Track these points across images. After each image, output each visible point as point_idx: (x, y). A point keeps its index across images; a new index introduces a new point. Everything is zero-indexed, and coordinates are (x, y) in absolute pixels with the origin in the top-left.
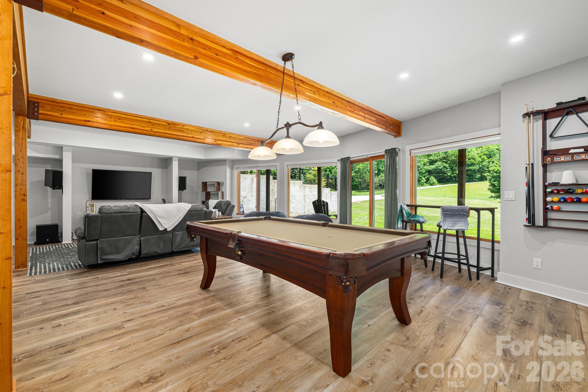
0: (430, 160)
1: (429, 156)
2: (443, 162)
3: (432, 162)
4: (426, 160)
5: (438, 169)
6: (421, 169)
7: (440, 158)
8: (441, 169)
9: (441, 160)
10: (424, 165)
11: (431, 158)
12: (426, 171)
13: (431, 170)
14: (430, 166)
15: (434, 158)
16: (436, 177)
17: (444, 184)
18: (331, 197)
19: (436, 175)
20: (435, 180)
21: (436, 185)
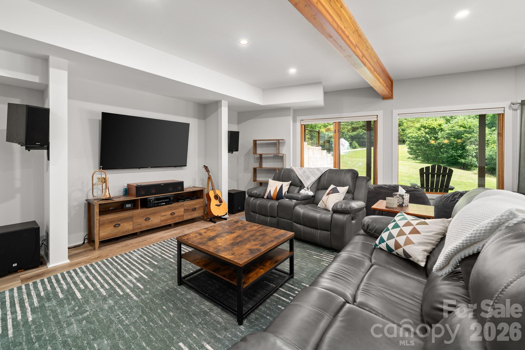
0: (353, 127)
1: (352, 123)
2: (363, 129)
3: (354, 129)
4: (349, 127)
5: (359, 135)
6: (346, 135)
7: (360, 126)
8: (362, 135)
9: (361, 127)
10: (348, 131)
11: (353, 126)
12: (349, 137)
13: (353, 135)
14: (353, 133)
15: (356, 126)
16: (357, 142)
17: (364, 148)
18: (327, 160)
19: (357, 140)
20: (357, 145)
21: (357, 148)
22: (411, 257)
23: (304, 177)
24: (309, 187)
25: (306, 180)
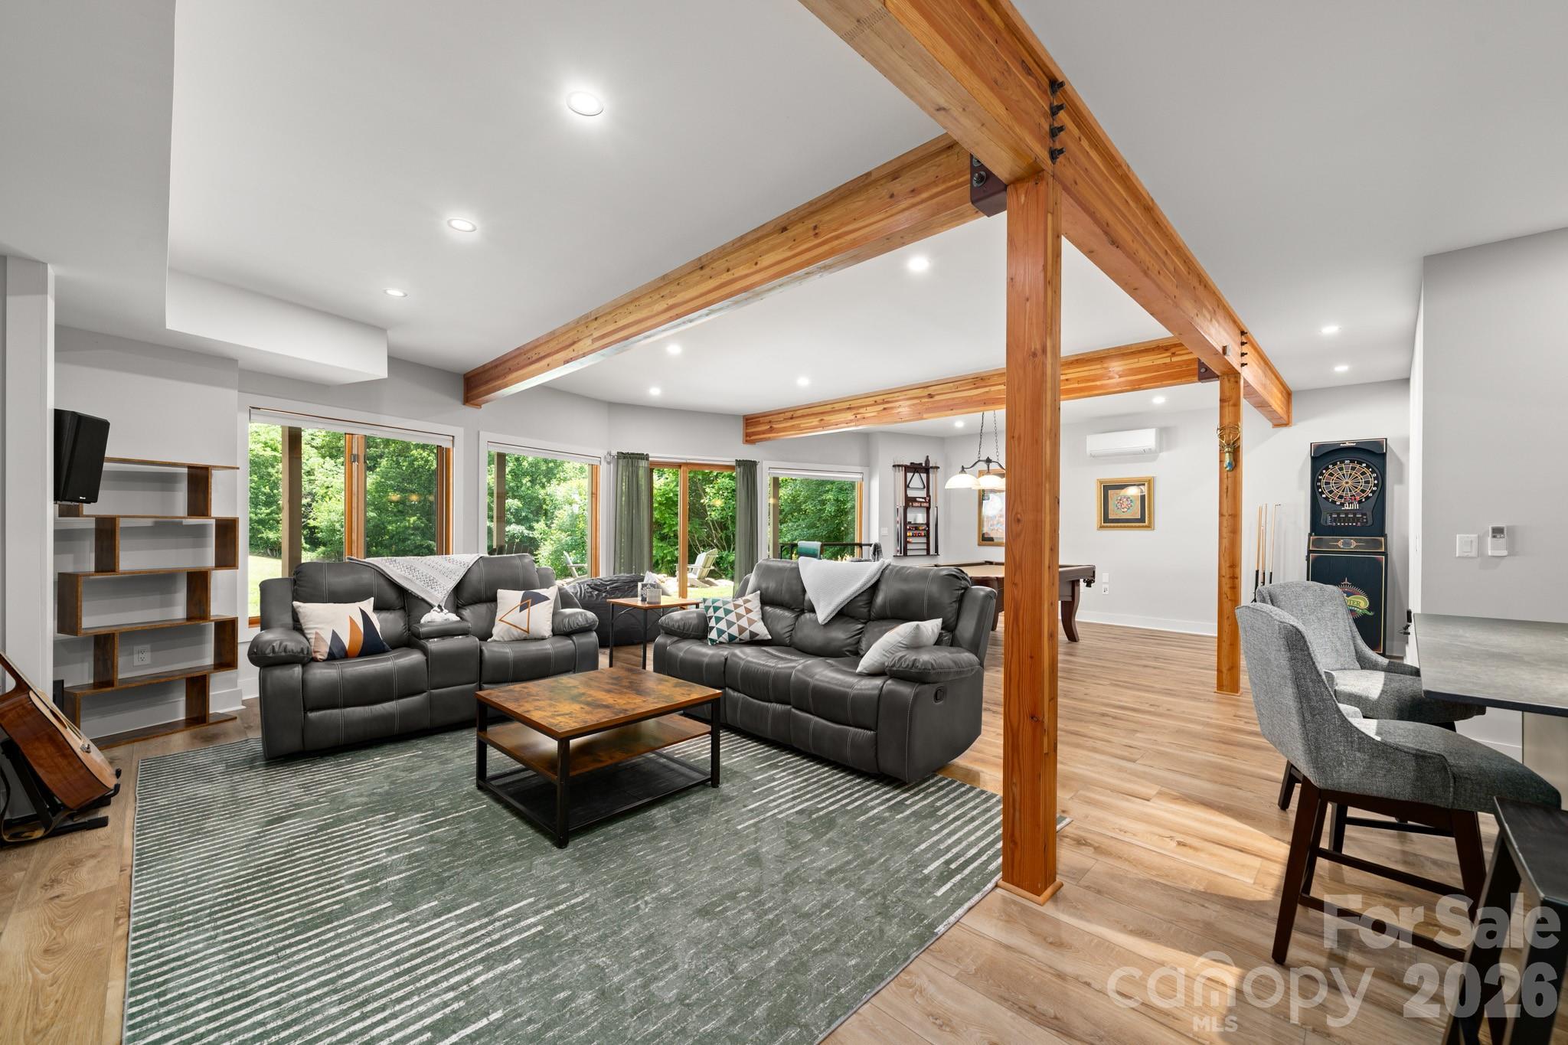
22: (757, 635)
23: (417, 582)
24: (443, 605)
25: (429, 588)
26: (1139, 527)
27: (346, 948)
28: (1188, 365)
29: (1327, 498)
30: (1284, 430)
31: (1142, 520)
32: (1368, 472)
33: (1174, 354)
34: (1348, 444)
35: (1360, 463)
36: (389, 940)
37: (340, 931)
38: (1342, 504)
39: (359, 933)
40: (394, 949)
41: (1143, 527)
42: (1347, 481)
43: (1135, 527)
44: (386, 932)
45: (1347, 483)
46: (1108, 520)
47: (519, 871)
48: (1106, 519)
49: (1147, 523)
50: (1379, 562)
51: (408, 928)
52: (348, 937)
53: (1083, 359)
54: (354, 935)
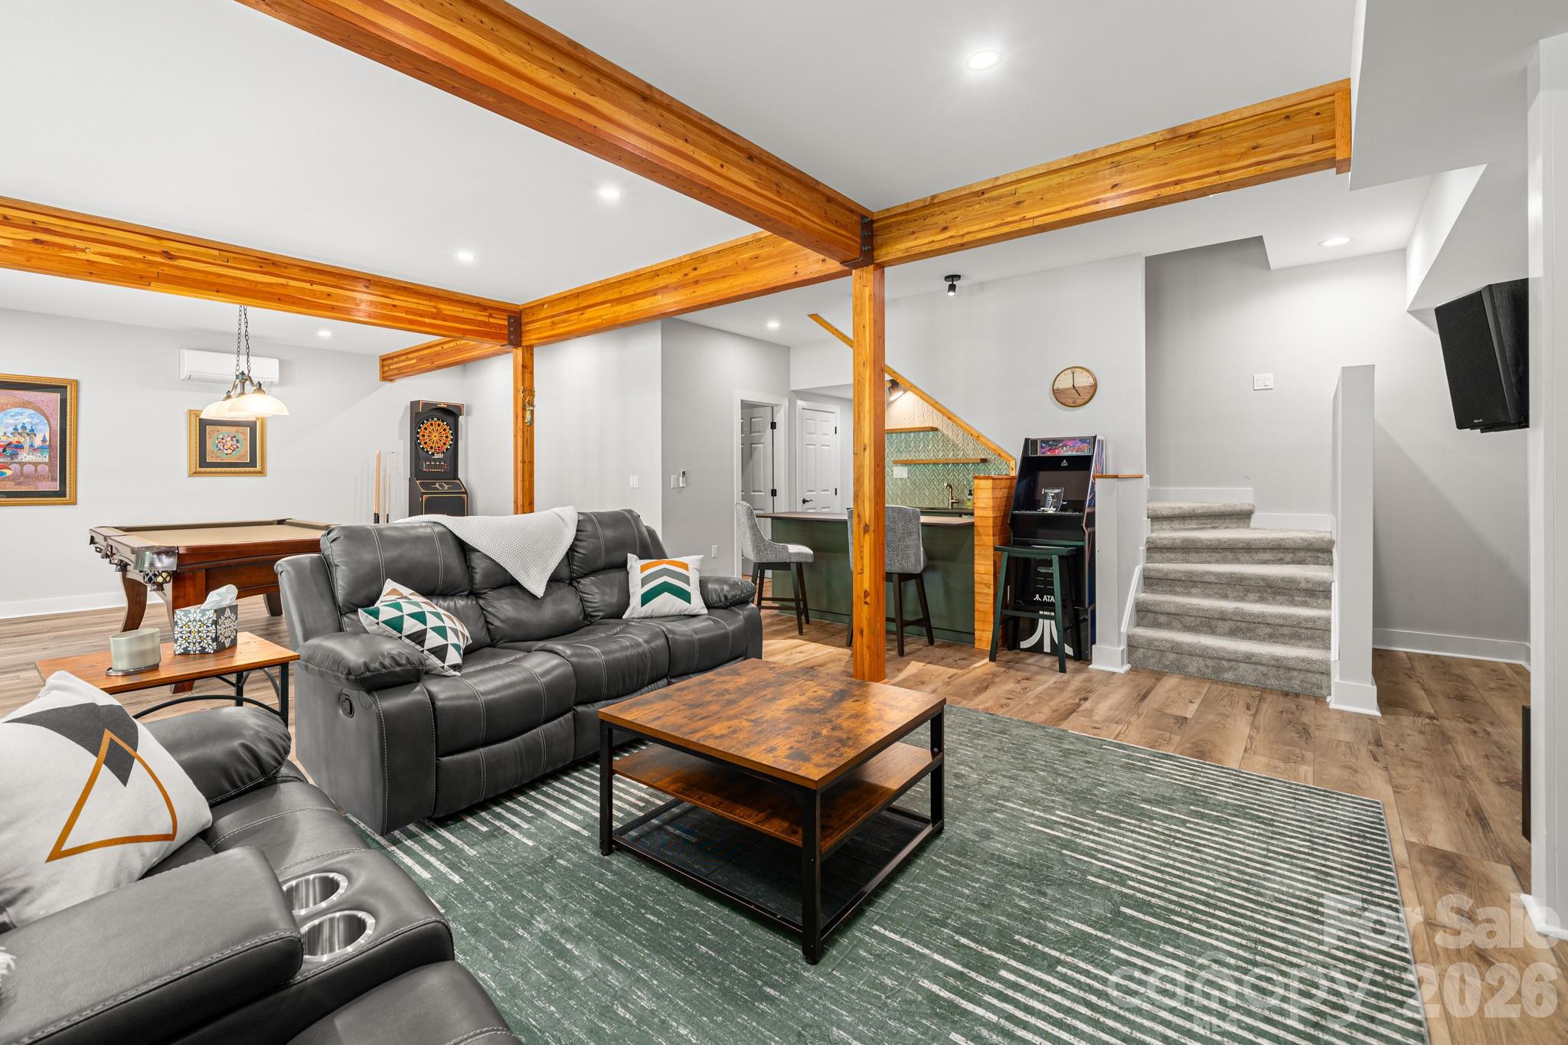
26: (250, 472)
27: (1193, 904)
28: (501, 329)
29: (423, 448)
30: (388, 385)
31: (253, 463)
32: (447, 428)
33: (490, 316)
34: (442, 406)
35: (443, 421)
36: (1156, 883)
37: (1186, 922)
38: (433, 454)
39: (1172, 907)
40: (1159, 875)
41: (254, 472)
42: (435, 435)
43: (245, 473)
44: (1151, 890)
45: (435, 436)
46: (204, 463)
47: (999, 846)
48: (203, 462)
49: (258, 468)
50: (462, 499)
51: (1132, 879)
52: (1184, 911)
53: (412, 289)
54: (1178, 909)
